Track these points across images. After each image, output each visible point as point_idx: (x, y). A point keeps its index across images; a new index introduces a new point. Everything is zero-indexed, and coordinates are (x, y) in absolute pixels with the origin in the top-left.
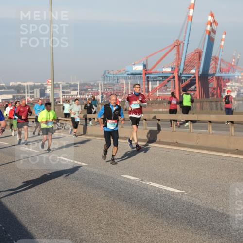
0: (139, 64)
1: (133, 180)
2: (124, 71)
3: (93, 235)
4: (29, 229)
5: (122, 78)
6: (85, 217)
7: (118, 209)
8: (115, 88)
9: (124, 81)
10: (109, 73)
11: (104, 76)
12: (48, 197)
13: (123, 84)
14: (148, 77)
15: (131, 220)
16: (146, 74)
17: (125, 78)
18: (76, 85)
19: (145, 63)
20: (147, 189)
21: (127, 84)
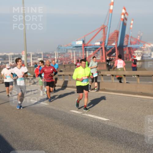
0: (80, 40)
1: (78, 113)
2: (71, 45)
3: (53, 148)
4: (12, 146)
5: (69, 49)
6: (48, 137)
7: (68, 131)
8: (65, 56)
9: (71, 51)
10: (61, 46)
11: (59, 49)
12: (24, 125)
13: (70, 53)
14: (86, 49)
15: (76, 138)
16: (84, 47)
17: (72, 49)
18: (40, 55)
19: (84, 40)
20: (86, 119)
21: (73, 53)
